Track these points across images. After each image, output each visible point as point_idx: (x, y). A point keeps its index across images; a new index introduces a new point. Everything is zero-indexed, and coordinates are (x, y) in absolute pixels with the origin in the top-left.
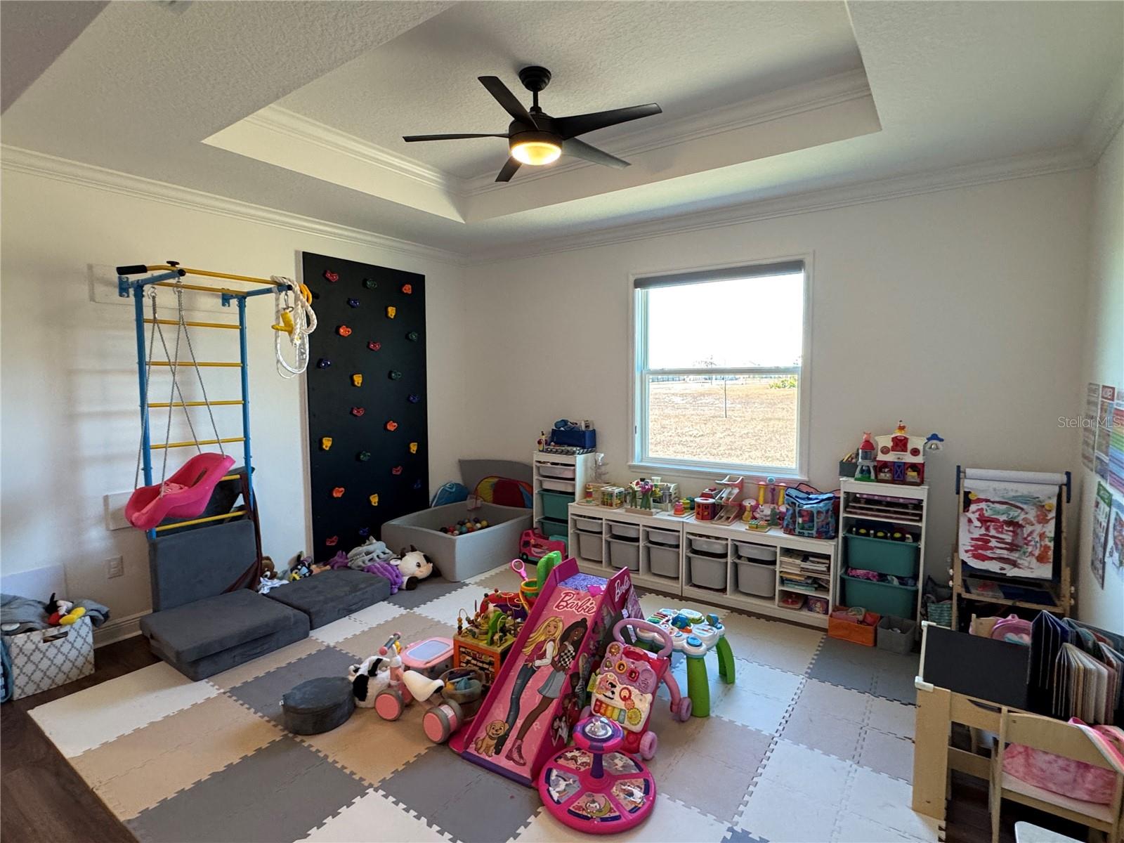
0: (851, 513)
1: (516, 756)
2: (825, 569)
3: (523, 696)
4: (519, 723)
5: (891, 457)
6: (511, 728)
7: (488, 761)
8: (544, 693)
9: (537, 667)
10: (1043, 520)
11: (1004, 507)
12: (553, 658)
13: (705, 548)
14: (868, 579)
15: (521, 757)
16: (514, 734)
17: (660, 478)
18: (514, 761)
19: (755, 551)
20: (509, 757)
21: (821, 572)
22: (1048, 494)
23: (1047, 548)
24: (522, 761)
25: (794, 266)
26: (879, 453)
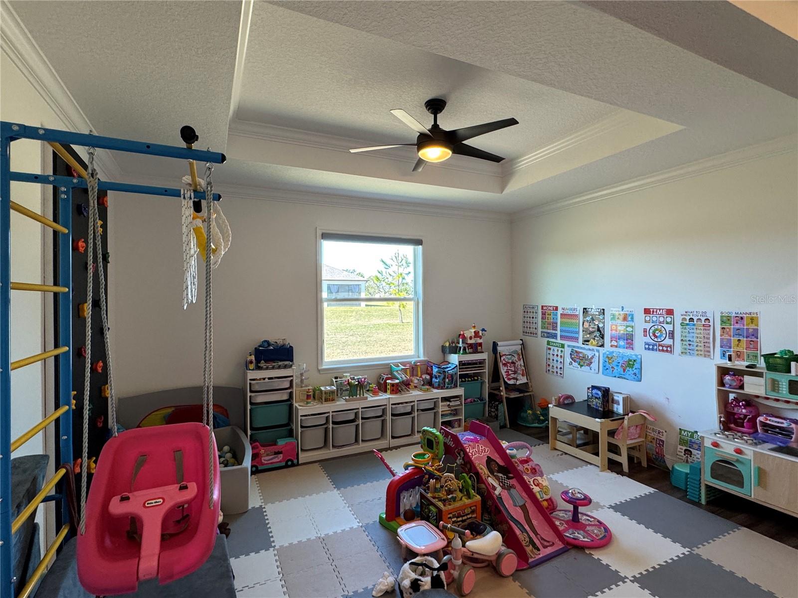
0: (462, 371)
1: (546, 544)
2: (460, 403)
3: (512, 514)
4: (527, 527)
5: (472, 341)
6: (527, 533)
7: (542, 557)
8: (518, 505)
9: (499, 495)
10: (520, 360)
11: (510, 356)
12: (499, 485)
13: (402, 411)
14: (472, 402)
15: (548, 542)
16: (532, 535)
17: (349, 374)
18: (549, 546)
19: (426, 404)
20: (545, 547)
21: (459, 405)
22: (518, 348)
23: (523, 370)
24: (551, 543)
25: (418, 242)
26: (469, 339)
